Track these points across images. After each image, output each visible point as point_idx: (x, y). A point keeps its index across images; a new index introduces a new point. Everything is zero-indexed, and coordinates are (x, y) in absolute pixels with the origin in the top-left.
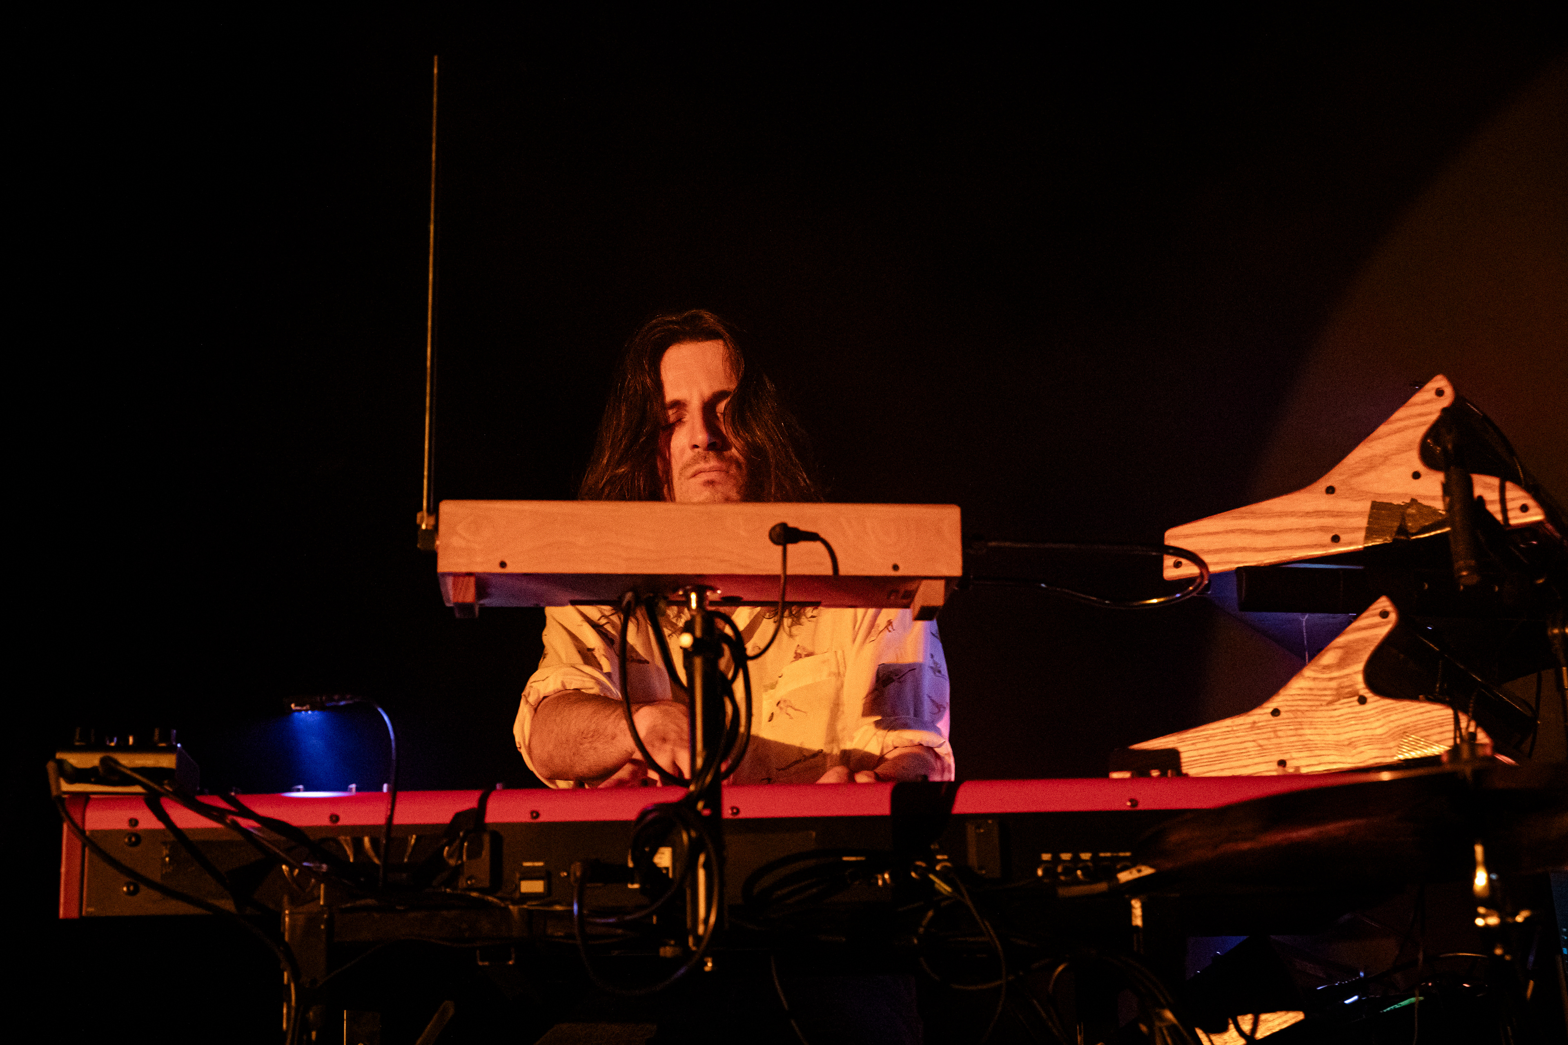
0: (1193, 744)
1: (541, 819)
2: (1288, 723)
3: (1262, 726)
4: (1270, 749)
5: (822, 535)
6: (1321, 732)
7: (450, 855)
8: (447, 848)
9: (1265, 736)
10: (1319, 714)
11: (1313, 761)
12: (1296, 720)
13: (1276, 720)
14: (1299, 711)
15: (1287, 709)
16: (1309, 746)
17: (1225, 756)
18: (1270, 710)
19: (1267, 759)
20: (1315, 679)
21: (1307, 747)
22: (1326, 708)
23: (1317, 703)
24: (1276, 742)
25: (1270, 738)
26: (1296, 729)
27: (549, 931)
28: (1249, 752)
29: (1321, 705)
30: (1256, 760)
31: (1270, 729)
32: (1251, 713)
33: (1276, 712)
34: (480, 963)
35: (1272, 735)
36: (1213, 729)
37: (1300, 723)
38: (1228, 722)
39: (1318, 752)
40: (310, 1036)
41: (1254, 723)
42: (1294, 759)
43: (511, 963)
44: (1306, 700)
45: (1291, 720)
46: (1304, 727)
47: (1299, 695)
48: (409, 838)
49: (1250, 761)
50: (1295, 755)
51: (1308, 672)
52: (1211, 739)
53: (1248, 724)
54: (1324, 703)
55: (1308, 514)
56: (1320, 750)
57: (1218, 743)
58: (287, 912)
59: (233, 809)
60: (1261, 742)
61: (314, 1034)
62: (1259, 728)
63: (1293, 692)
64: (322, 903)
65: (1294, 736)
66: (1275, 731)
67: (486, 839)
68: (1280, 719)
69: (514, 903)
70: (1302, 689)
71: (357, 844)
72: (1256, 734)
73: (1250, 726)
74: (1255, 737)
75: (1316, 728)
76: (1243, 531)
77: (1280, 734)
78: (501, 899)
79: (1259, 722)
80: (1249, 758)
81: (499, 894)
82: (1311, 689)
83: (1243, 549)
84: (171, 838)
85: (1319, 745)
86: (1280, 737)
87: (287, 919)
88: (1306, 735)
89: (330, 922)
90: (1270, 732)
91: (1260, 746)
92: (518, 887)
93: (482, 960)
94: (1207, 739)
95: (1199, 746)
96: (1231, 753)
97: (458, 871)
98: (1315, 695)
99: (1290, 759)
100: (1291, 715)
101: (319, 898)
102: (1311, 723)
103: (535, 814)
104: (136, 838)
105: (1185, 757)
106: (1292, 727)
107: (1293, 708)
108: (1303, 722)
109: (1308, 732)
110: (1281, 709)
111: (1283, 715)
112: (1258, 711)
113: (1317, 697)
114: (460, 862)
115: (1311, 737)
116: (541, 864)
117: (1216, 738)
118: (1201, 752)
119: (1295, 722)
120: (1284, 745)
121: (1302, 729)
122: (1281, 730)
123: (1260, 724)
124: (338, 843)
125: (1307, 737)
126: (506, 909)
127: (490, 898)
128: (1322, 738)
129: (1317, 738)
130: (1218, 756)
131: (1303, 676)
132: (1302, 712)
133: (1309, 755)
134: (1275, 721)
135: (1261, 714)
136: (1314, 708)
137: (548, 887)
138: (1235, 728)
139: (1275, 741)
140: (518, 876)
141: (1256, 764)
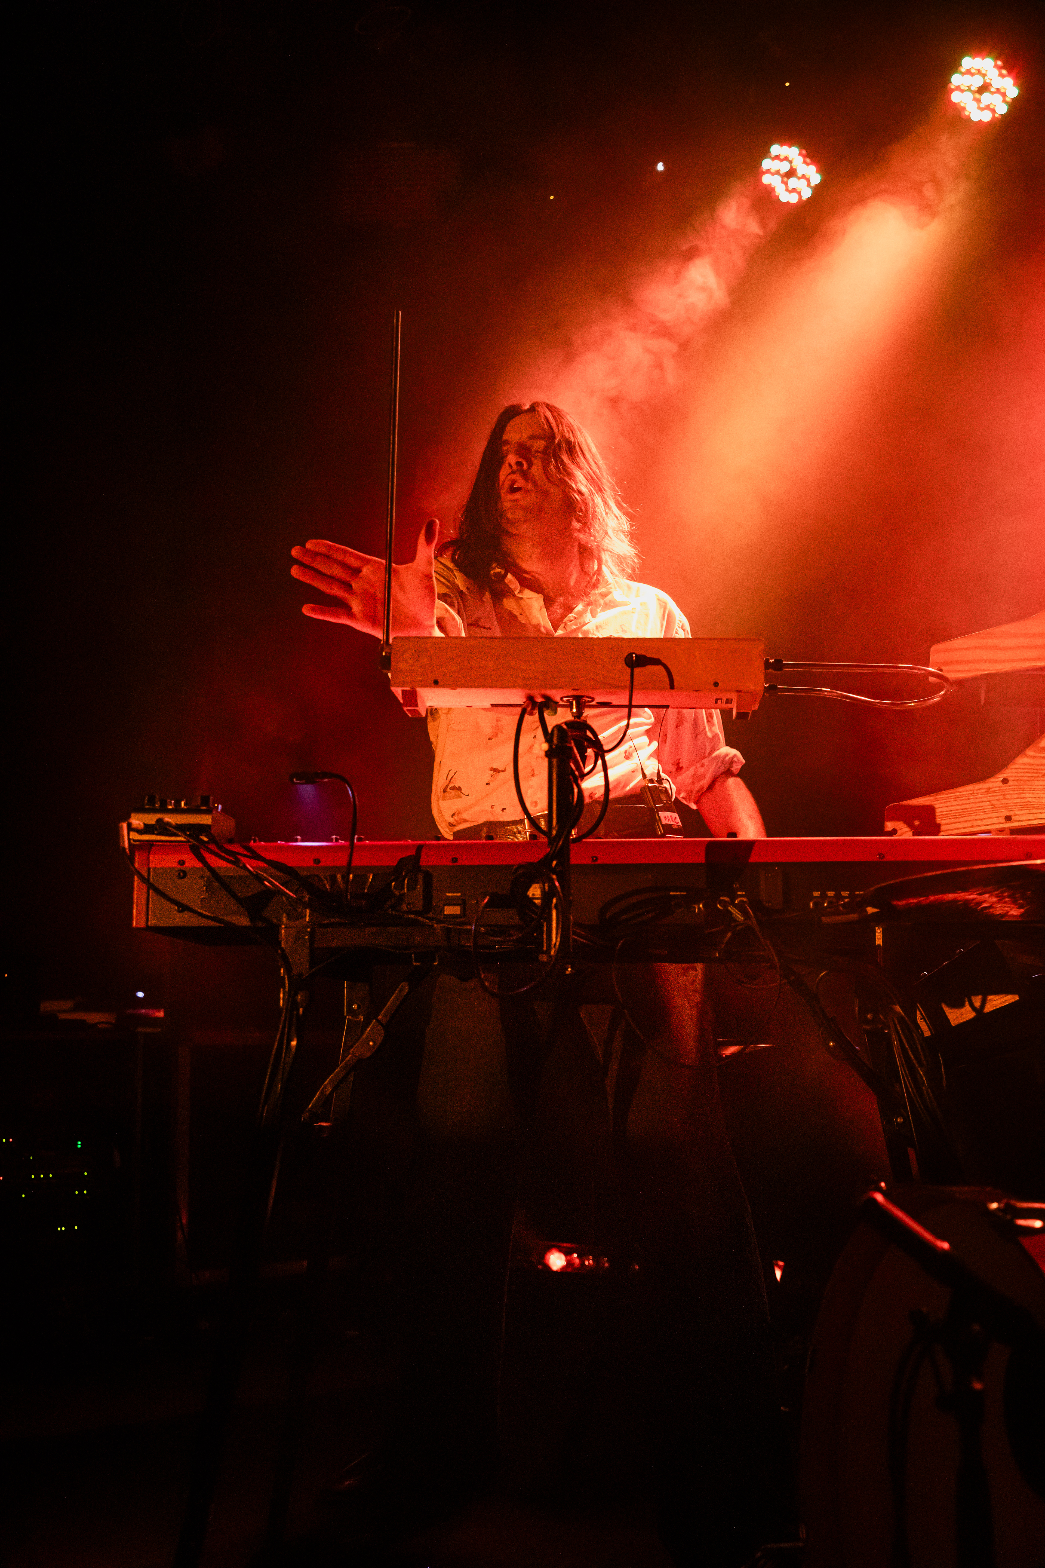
0: (945, 802)
1: (459, 863)
2: (1014, 788)
3: (996, 790)
4: (1000, 807)
5: (663, 661)
6: (1038, 796)
7: (396, 888)
8: (393, 884)
9: (997, 798)
10: (1036, 783)
11: (1030, 817)
12: (1020, 787)
13: (1006, 786)
14: (1021, 780)
15: (1013, 778)
16: (1028, 806)
17: (967, 812)
18: (1002, 779)
19: (997, 814)
20: (1034, 757)
21: (1026, 806)
22: (1042, 779)
23: (1037, 775)
24: (1004, 803)
25: (1000, 800)
26: (1020, 793)
27: (462, 943)
28: (984, 809)
29: (1038, 777)
30: (990, 815)
31: (1000, 793)
32: (987, 781)
33: (1005, 781)
34: (415, 964)
35: (1002, 797)
36: (960, 792)
37: (1023, 789)
38: (970, 787)
39: (1034, 811)
40: (298, 1011)
41: (989, 788)
42: (1017, 815)
43: (436, 963)
44: (1027, 772)
45: (1015, 787)
46: (1025, 792)
47: (1023, 769)
48: (368, 875)
49: (986, 816)
50: (1017, 812)
51: (1030, 752)
52: (958, 799)
53: (985, 789)
54: (1040, 775)
55: (1035, 635)
56: (1038, 809)
57: (963, 802)
58: (283, 926)
59: (248, 854)
60: (994, 802)
61: (301, 1010)
62: (993, 792)
63: (1017, 766)
64: (307, 920)
65: (1017, 798)
66: (1004, 795)
67: (421, 877)
68: (1007, 786)
69: (439, 922)
70: (1025, 764)
71: (333, 879)
72: (990, 796)
73: (986, 790)
74: (989, 799)
75: (1033, 793)
76: (987, 648)
77: (1008, 796)
78: (431, 919)
79: (993, 788)
80: (985, 814)
81: (429, 915)
82: (1031, 765)
83: (987, 661)
84: (208, 874)
85: (1035, 806)
86: (1008, 799)
87: (283, 932)
88: (1026, 798)
89: (312, 934)
90: (1000, 795)
91: (993, 805)
92: (442, 910)
93: (415, 962)
94: (955, 799)
95: (949, 804)
96: (972, 809)
97: (401, 898)
98: (1034, 769)
99: (1015, 815)
100: (1016, 784)
101: (306, 916)
102: (1030, 789)
103: (455, 860)
104: (183, 875)
105: (939, 811)
106: (1016, 792)
107: (1018, 778)
108: (1025, 788)
109: (1027, 795)
110: (1009, 779)
111: (1010, 783)
112: (992, 780)
113: (1035, 771)
114: (401, 893)
115: (1030, 800)
116: (459, 894)
117: (962, 799)
118: (951, 808)
119: (1019, 788)
120: (1010, 805)
121: (1024, 793)
122: (1008, 794)
123: (993, 789)
124: (318, 877)
125: (1027, 799)
126: (432, 926)
127: (421, 919)
128: (1038, 800)
129: (1034, 800)
130: (962, 812)
131: (1025, 754)
132: (1025, 781)
133: (1028, 813)
134: (1004, 787)
135: (995, 782)
136: (1033, 779)
137: (464, 910)
138: (975, 792)
139: (1004, 801)
140: (442, 902)
141: (989, 818)
